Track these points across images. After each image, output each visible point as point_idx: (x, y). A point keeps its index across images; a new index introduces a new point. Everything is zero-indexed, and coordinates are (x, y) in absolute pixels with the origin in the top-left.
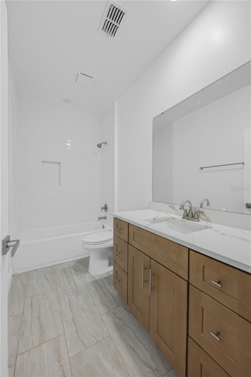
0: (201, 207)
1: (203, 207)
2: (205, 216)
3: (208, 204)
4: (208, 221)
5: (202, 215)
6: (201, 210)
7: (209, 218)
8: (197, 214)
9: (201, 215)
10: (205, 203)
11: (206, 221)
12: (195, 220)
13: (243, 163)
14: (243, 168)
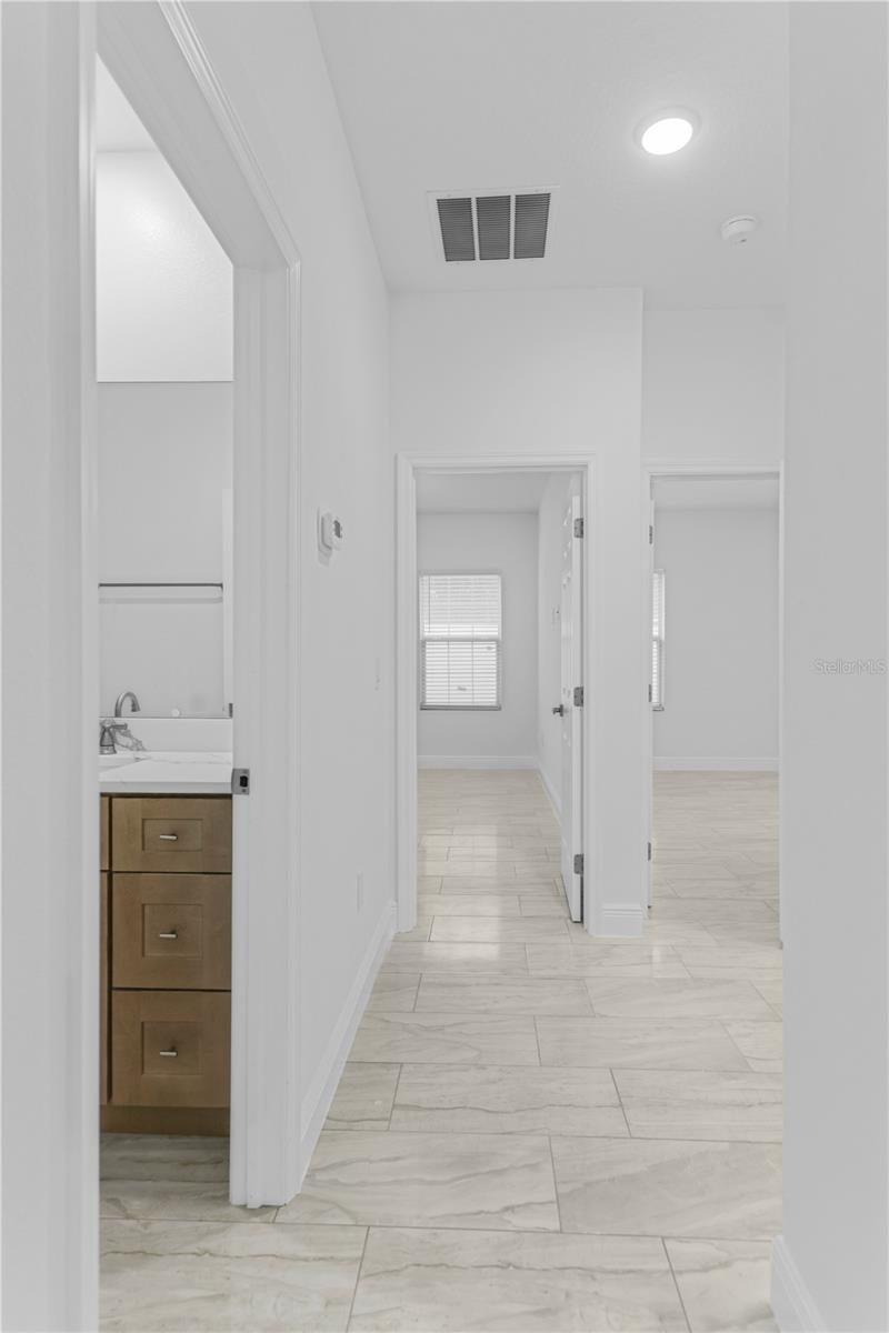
0: (118, 714)
1: (123, 713)
2: (130, 736)
3: (135, 708)
4: (138, 750)
5: (123, 734)
6: (119, 721)
7: (140, 742)
8: (110, 734)
9: (119, 737)
10: (127, 705)
11: (132, 750)
12: (106, 752)
13: (221, 585)
14: (221, 600)
